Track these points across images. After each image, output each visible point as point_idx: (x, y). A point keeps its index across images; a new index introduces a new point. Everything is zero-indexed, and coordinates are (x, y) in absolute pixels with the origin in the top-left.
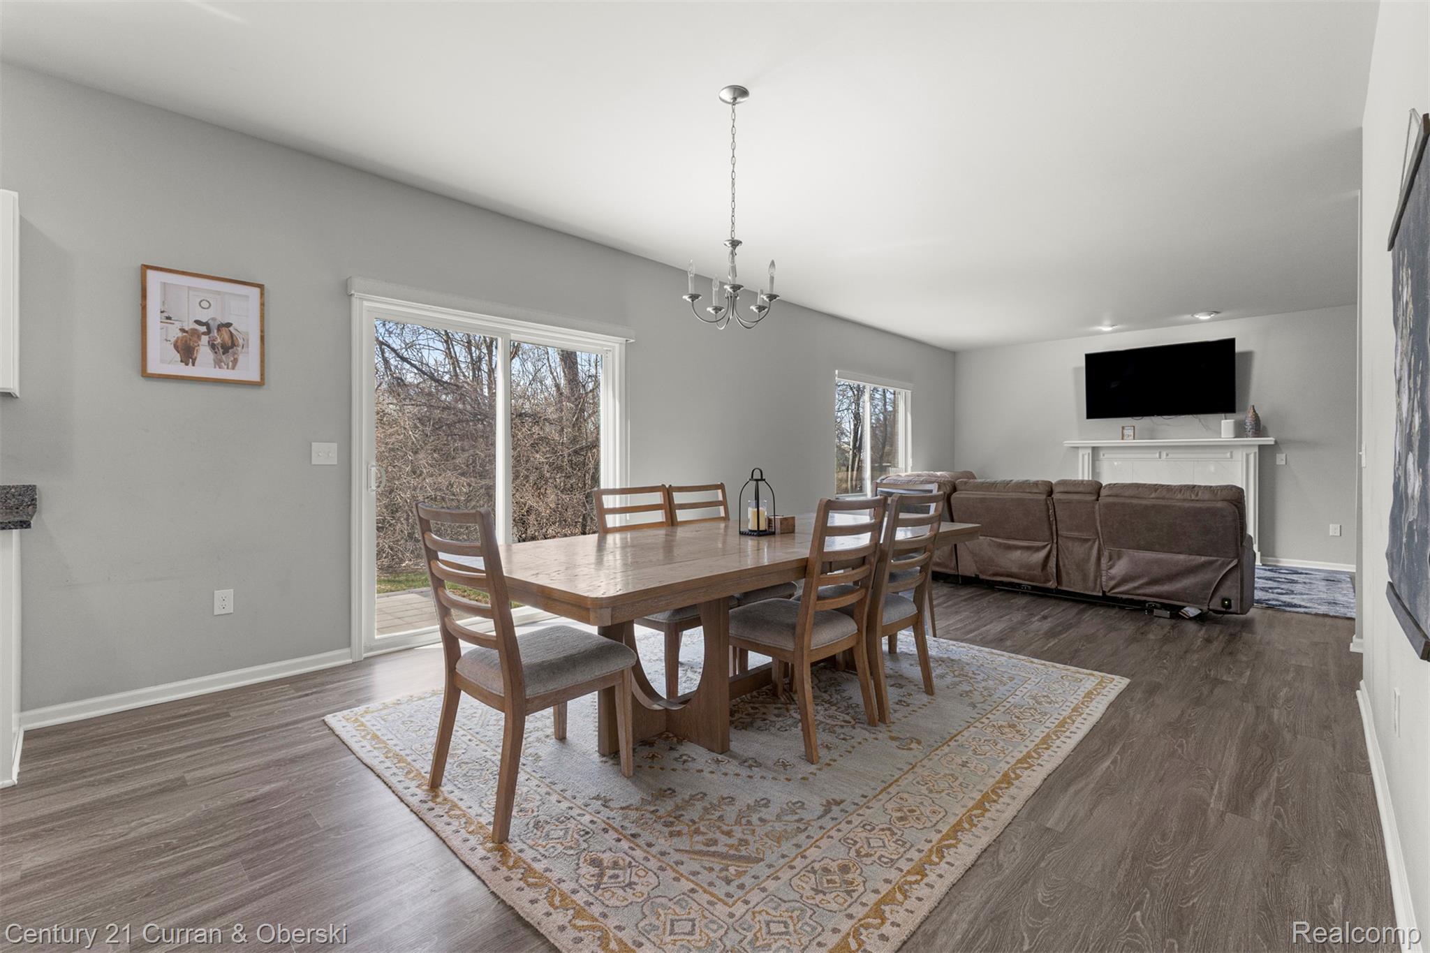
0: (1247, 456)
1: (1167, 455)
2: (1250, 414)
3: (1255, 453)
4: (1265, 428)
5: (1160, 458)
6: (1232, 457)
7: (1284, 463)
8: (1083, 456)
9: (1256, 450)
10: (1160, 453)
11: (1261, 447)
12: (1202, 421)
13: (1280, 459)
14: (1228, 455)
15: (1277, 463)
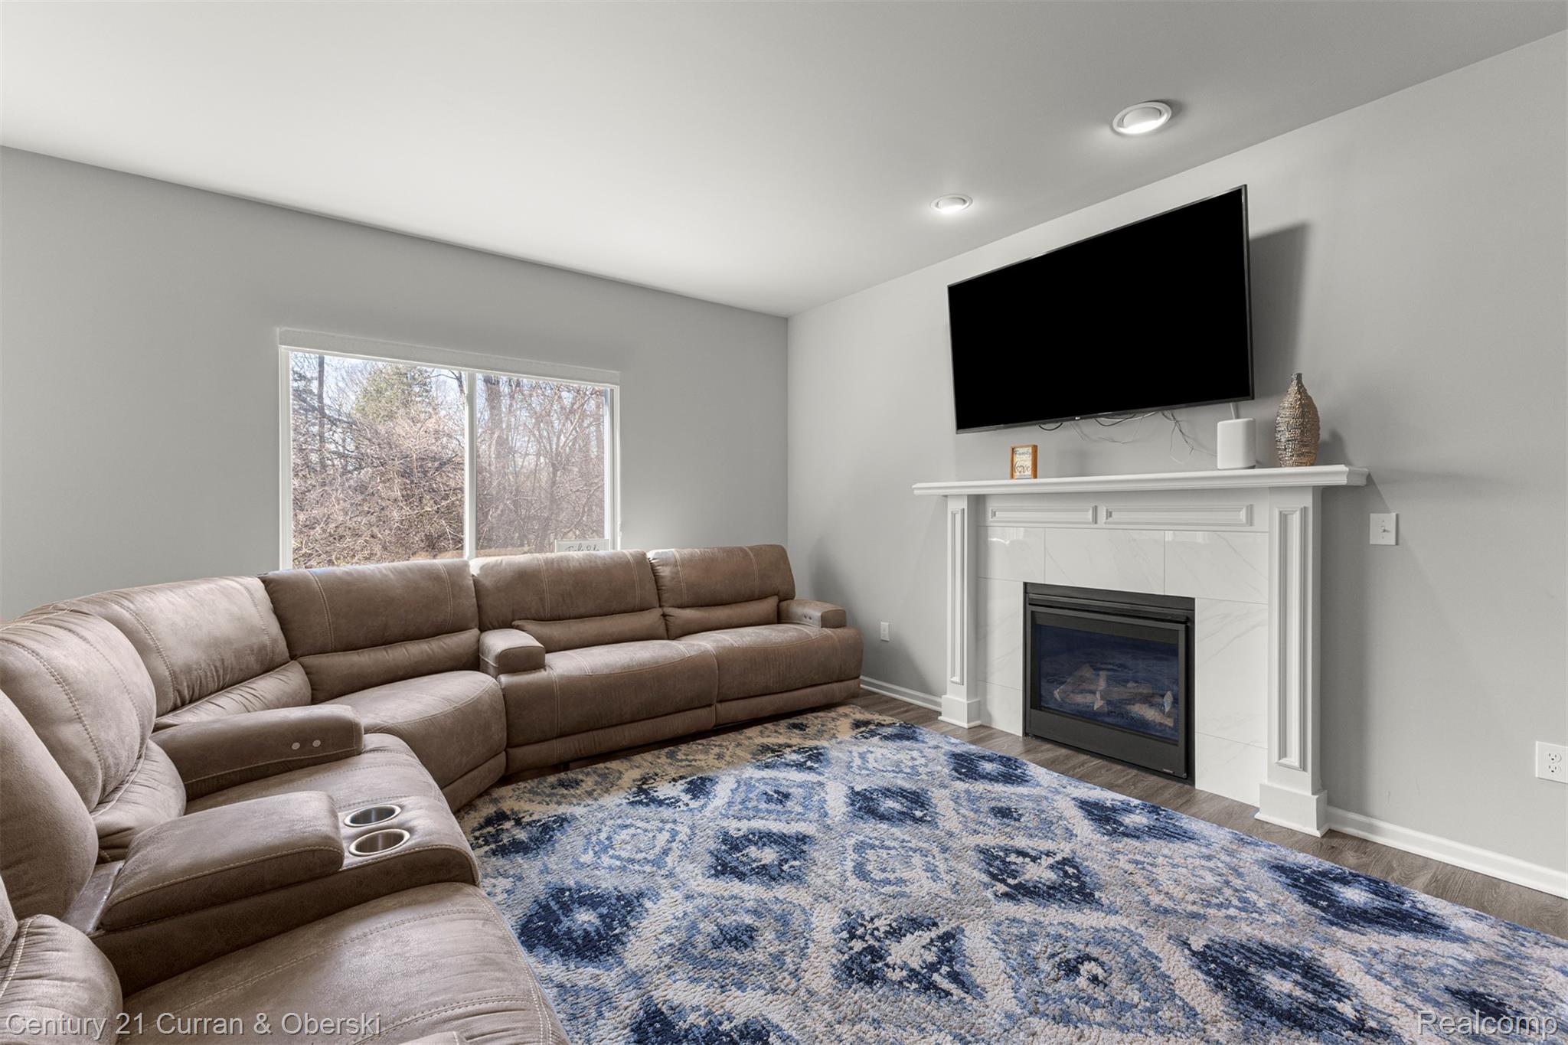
0: (1284, 518)
1: (1109, 514)
2: (1291, 398)
3: (1304, 510)
4: (1336, 437)
5: (1095, 521)
6: (1250, 521)
7: (1390, 539)
8: (954, 515)
9: (1308, 501)
10: (1095, 509)
11: (1326, 495)
12: (1184, 426)
13: (1381, 529)
14: (1243, 515)
15: (1372, 541)
